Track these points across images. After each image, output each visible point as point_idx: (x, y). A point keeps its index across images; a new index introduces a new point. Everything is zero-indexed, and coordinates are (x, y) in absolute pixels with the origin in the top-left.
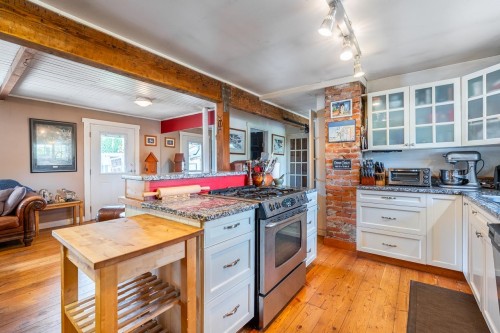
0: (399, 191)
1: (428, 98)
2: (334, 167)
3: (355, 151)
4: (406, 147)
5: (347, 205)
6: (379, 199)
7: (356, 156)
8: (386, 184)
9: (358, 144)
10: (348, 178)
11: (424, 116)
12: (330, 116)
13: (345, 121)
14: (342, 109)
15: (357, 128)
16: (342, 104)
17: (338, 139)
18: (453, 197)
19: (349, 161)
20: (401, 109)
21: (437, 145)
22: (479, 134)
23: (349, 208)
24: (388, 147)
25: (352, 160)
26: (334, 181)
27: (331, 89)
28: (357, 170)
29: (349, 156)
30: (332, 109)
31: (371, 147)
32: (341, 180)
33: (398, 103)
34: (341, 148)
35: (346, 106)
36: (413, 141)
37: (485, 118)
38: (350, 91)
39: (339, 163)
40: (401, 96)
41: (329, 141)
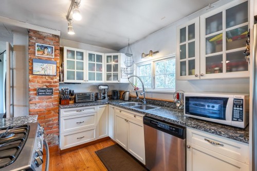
0: (86, 106)
1: (93, 59)
2: (38, 94)
3: (56, 82)
4: (85, 82)
5: (50, 121)
6: (75, 112)
7: (56, 86)
8: (75, 102)
9: (58, 78)
10: (50, 102)
11: (91, 67)
12: (35, 53)
13: (48, 61)
14: (46, 51)
15: (57, 67)
16: (46, 47)
17: (42, 73)
18: (106, 105)
19: (52, 89)
20: (82, 61)
21: (96, 82)
22: (110, 78)
23: (51, 122)
24: (76, 81)
25: (54, 88)
26: (38, 105)
27: (35, 32)
28: (57, 96)
29: (51, 86)
30: (37, 48)
31: (66, 80)
32: (44, 104)
33: (80, 57)
34: (45, 80)
35: (49, 50)
36: (88, 79)
37: (112, 72)
38: (52, 40)
39: (43, 91)
40: (82, 54)
41: (32, 74)
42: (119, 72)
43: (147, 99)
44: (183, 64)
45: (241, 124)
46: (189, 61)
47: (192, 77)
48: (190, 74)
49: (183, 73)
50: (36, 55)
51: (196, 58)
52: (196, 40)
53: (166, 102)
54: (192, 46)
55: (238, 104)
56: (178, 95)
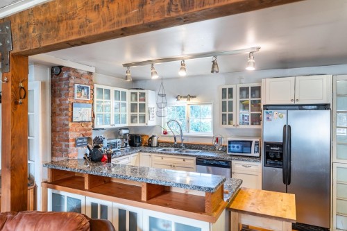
2: (77, 145)
4: (111, 127)
9: (92, 124)
14: (83, 93)
17: (80, 119)
20: (109, 101)
24: (104, 126)
29: (86, 134)
31: (96, 126)
33: (108, 96)
34: (81, 128)
35: (86, 90)
37: (138, 113)
38: (88, 78)
39: (81, 141)
40: (109, 92)
41: (72, 121)
42: (147, 113)
43: (184, 144)
44: (224, 115)
45: (258, 155)
46: (229, 114)
47: (231, 126)
48: (229, 124)
49: (224, 122)
50: (76, 98)
51: (234, 113)
52: (234, 100)
53: (204, 145)
54: (231, 103)
55: (257, 144)
56: (217, 139)
